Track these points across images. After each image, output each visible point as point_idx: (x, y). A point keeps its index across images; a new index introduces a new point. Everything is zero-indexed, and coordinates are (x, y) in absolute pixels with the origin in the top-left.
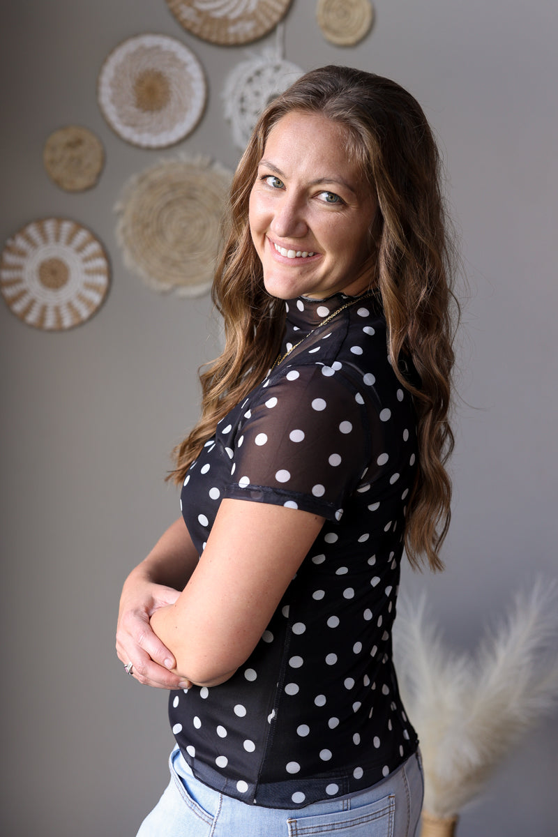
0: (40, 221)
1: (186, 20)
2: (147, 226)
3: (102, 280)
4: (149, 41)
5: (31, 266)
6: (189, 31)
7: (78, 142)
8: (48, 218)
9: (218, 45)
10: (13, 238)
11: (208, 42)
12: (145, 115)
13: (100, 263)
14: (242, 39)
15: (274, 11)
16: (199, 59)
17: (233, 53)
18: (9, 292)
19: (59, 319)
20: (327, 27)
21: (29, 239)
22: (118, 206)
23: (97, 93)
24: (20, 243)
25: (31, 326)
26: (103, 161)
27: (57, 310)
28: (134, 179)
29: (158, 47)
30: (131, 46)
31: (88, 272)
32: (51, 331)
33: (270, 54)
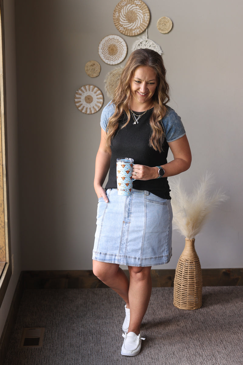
0: (84, 86)
1: (121, 30)
2: (112, 86)
3: (102, 100)
4: (111, 37)
5: (83, 97)
6: (122, 33)
7: (94, 65)
8: (87, 85)
9: (130, 36)
10: (78, 91)
11: (127, 35)
12: (112, 56)
13: (101, 96)
14: (136, 34)
15: (145, 25)
16: (125, 41)
17: (134, 38)
18: (77, 104)
19: (91, 111)
20: (160, 29)
21: (82, 90)
22: (105, 81)
23: (98, 51)
24: (80, 92)
25: (84, 113)
26: (101, 69)
27: (90, 109)
28: (109, 73)
29: (114, 38)
30: (106, 38)
31: (98, 98)
32: (89, 114)
33: (144, 37)
